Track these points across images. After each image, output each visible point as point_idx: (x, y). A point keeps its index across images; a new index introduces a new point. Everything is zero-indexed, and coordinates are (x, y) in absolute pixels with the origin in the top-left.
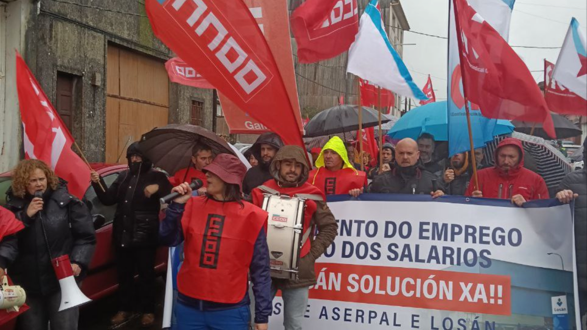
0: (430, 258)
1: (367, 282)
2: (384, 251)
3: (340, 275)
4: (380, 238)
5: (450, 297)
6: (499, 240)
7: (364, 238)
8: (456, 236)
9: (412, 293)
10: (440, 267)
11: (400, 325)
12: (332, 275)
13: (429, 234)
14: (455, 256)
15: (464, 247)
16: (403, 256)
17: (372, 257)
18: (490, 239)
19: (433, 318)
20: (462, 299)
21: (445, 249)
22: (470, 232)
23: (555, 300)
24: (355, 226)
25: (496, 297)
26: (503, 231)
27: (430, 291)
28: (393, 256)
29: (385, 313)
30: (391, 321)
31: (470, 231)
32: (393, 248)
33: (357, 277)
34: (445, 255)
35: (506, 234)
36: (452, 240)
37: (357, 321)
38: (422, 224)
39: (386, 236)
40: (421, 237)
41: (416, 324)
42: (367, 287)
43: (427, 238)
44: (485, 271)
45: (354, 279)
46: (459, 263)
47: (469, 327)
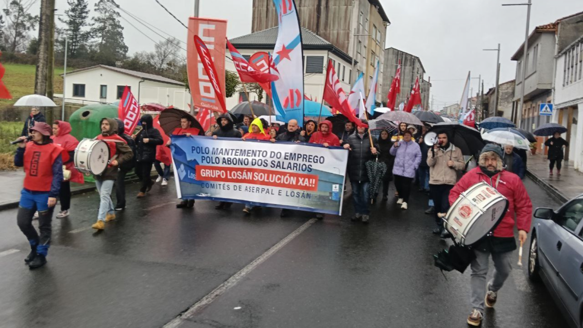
0: (288, 167)
1: (261, 176)
2: (269, 164)
3: (251, 173)
4: (268, 158)
5: (294, 183)
6: (316, 161)
7: (261, 157)
8: (299, 159)
10: (292, 171)
11: (273, 194)
12: (249, 173)
13: (288, 158)
14: (298, 167)
15: (302, 163)
16: (277, 166)
17: (264, 166)
18: (312, 160)
19: (287, 192)
20: (299, 184)
21: (294, 164)
22: (305, 157)
23: (334, 186)
24: (258, 153)
25: (312, 184)
26: (317, 157)
27: (287, 181)
28: (273, 166)
29: (268, 189)
30: (270, 192)
32: (273, 162)
33: (257, 174)
34: (294, 166)
35: (318, 159)
36: (298, 160)
37: (257, 192)
38: (286, 153)
39: (271, 157)
41: (280, 194)
42: (261, 178)
43: (287, 159)
44: (309, 173)
46: (299, 170)
47: (301, 195)
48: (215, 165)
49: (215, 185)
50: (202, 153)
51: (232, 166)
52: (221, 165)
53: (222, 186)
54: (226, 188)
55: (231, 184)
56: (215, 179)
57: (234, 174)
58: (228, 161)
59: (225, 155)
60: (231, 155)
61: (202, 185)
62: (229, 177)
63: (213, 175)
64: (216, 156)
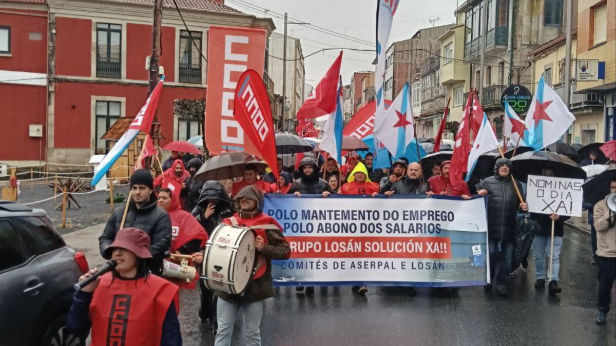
0: (410, 230)
1: (376, 246)
2: (384, 228)
3: (360, 243)
4: (381, 220)
5: (421, 251)
6: (444, 218)
7: (372, 221)
8: (423, 217)
9: (401, 250)
10: (415, 235)
11: (395, 268)
12: (356, 243)
13: (409, 217)
14: (423, 228)
15: (428, 223)
16: (395, 230)
17: (377, 231)
18: (440, 218)
19: (412, 263)
20: (427, 251)
21: (417, 224)
23: (474, 247)
24: (366, 214)
25: (443, 250)
26: (445, 213)
27: (410, 248)
28: (389, 230)
29: (387, 263)
30: (390, 266)
31: (431, 213)
32: (389, 226)
33: (370, 244)
34: (417, 228)
35: (447, 215)
36: (421, 219)
37: (371, 268)
38: (404, 211)
39: (385, 219)
40: (404, 219)
41: (404, 267)
42: (375, 249)
43: (408, 219)
44: (439, 235)
45: (368, 245)
46: (425, 232)
47: (432, 267)
48: (307, 234)
49: (304, 263)
50: (286, 218)
51: (332, 234)
52: (315, 234)
53: (314, 265)
54: (322, 266)
55: (330, 261)
56: (305, 255)
57: (335, 246)
58: (326, 228)
59: (320, 219)
60: (330, 219)
61: (282, 265)
62: (327, 251)
63: (301, 248)
64: (308, 221)
